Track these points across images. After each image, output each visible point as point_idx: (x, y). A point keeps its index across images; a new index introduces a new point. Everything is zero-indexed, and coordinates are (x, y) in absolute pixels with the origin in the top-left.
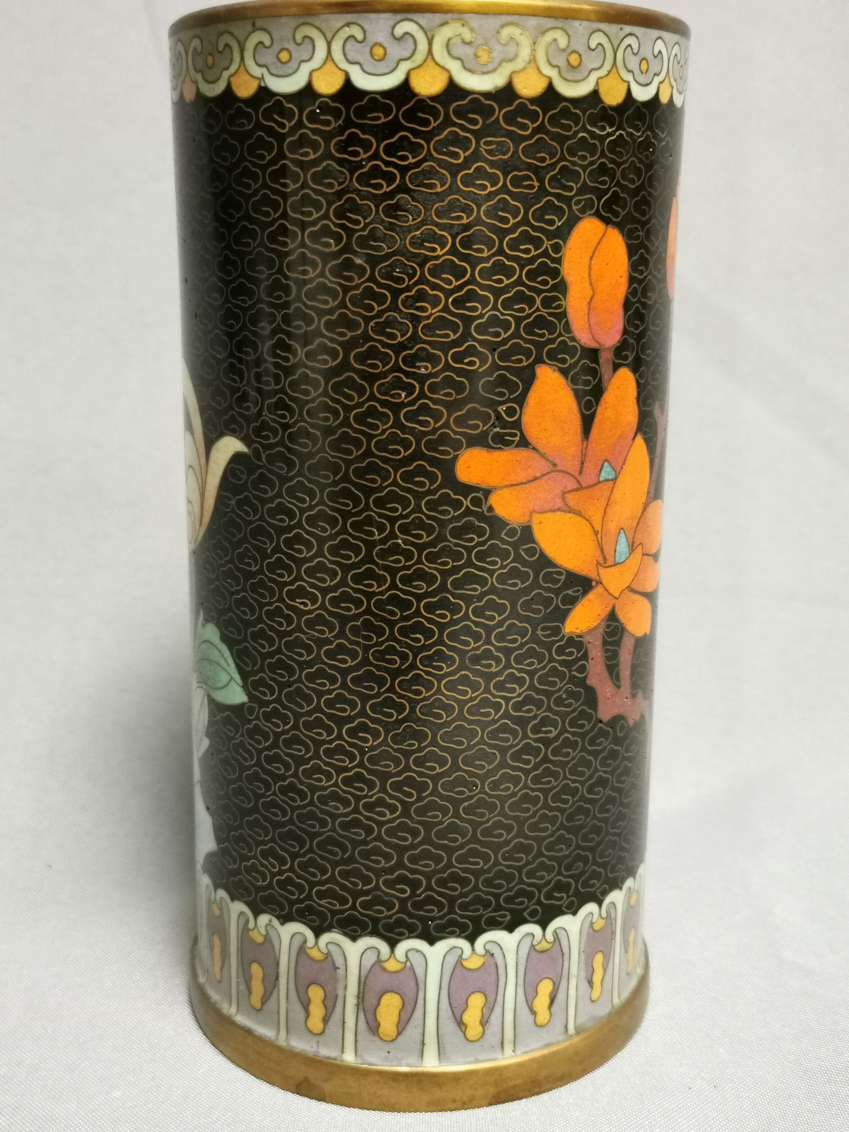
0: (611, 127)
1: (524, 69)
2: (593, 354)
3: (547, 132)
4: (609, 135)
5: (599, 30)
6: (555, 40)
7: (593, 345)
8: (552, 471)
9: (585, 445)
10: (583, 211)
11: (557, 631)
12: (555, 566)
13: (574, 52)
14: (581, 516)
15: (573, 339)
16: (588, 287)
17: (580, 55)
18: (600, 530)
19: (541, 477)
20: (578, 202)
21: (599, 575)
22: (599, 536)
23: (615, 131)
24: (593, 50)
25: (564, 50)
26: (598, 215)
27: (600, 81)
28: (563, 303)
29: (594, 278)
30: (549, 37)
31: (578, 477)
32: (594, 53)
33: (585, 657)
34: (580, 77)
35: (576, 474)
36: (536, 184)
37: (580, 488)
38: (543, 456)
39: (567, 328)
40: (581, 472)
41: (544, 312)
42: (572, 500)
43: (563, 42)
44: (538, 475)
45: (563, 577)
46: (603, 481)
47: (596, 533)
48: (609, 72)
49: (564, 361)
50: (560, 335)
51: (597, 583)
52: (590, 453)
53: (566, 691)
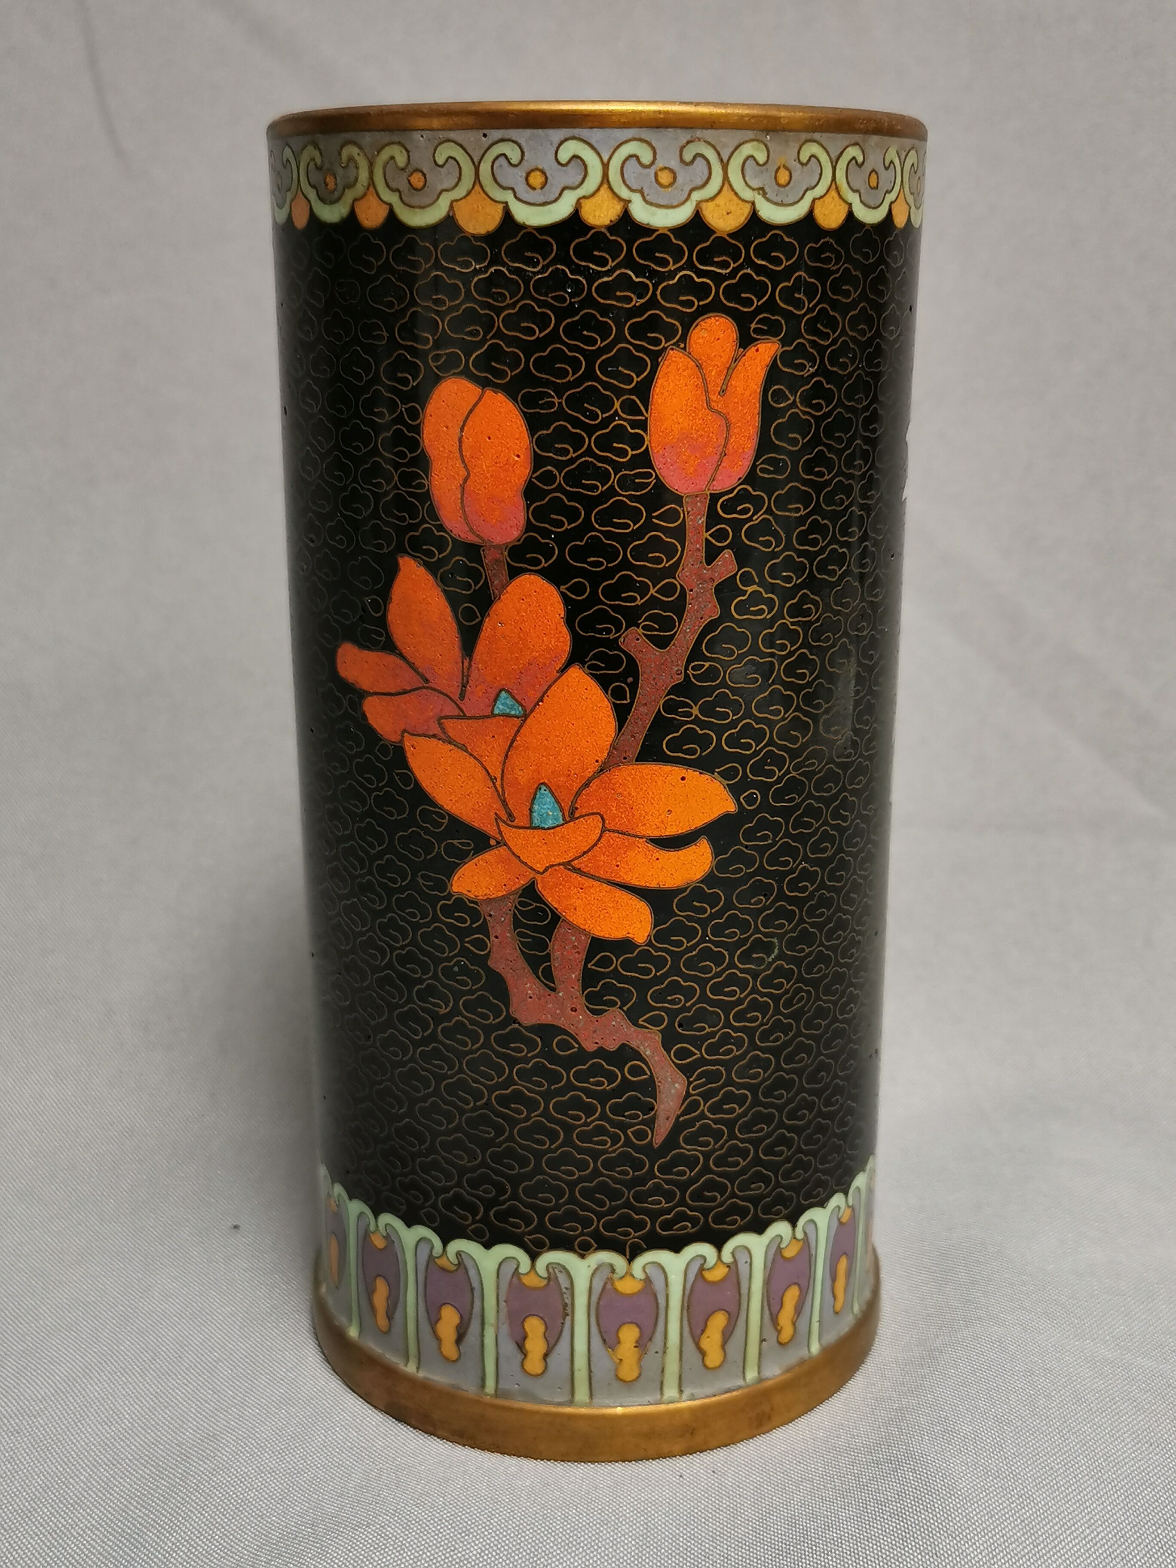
0: (477, 262)
1: (365, 195)
2: (473, 551)
3: (393, 271)
4: (476, 272)
5: (449, 140)
6: (392, 158)
7: (472, 539)
8: (424, 687)
9: (466, 664)
10: (443, 368)
11: (442, 886)
12: (434, 804)
13: (417, 170)
14: (467, 751)
15: (441, 528)
16: (459, 463)
17: (424, 175)
18: (499, 776)
19: (410, 691)
20: (437, 358)
21: (500, 832)
22: (498, 783)
23: (487, 268)
24: (442, 166)
25: (403, 169)
26: (467, 374)
27: (455, 203)
28: (426, 482)
29: (467, 454)
30: (385, 155)
31: (459, 702)
32: (443, 170)
33: (484, 929)
34: (428, 201)
35: (456, 697)
36: (385, 334)
37: (464, 717)
38: (411, 665)
39: (433, 513)
40: (462, 697)
41: (403, 490)
42: (454, 728)
43: (401, 160)
44: (408, 688)
45: (446, 821)
46: (499, 715)
47: (493, 780)
48: (469, 193)
49: (430, 554)
50: (424, 521)
51: (498, 843)
52: (474, 675)
53: (457, 963)
